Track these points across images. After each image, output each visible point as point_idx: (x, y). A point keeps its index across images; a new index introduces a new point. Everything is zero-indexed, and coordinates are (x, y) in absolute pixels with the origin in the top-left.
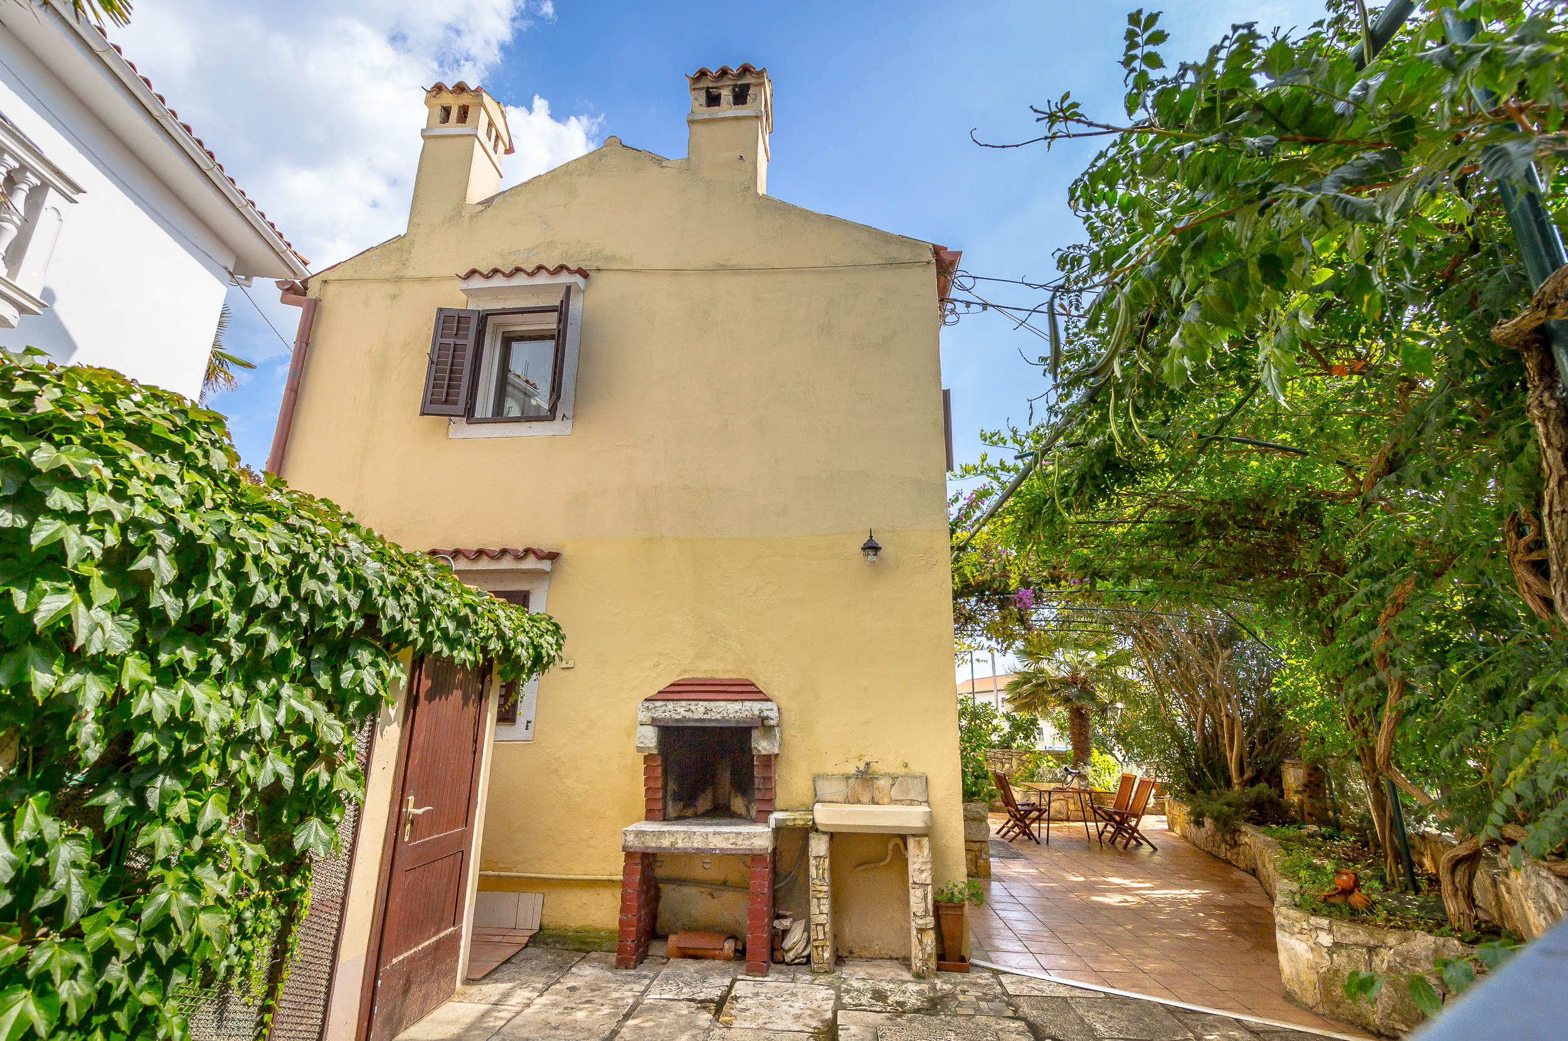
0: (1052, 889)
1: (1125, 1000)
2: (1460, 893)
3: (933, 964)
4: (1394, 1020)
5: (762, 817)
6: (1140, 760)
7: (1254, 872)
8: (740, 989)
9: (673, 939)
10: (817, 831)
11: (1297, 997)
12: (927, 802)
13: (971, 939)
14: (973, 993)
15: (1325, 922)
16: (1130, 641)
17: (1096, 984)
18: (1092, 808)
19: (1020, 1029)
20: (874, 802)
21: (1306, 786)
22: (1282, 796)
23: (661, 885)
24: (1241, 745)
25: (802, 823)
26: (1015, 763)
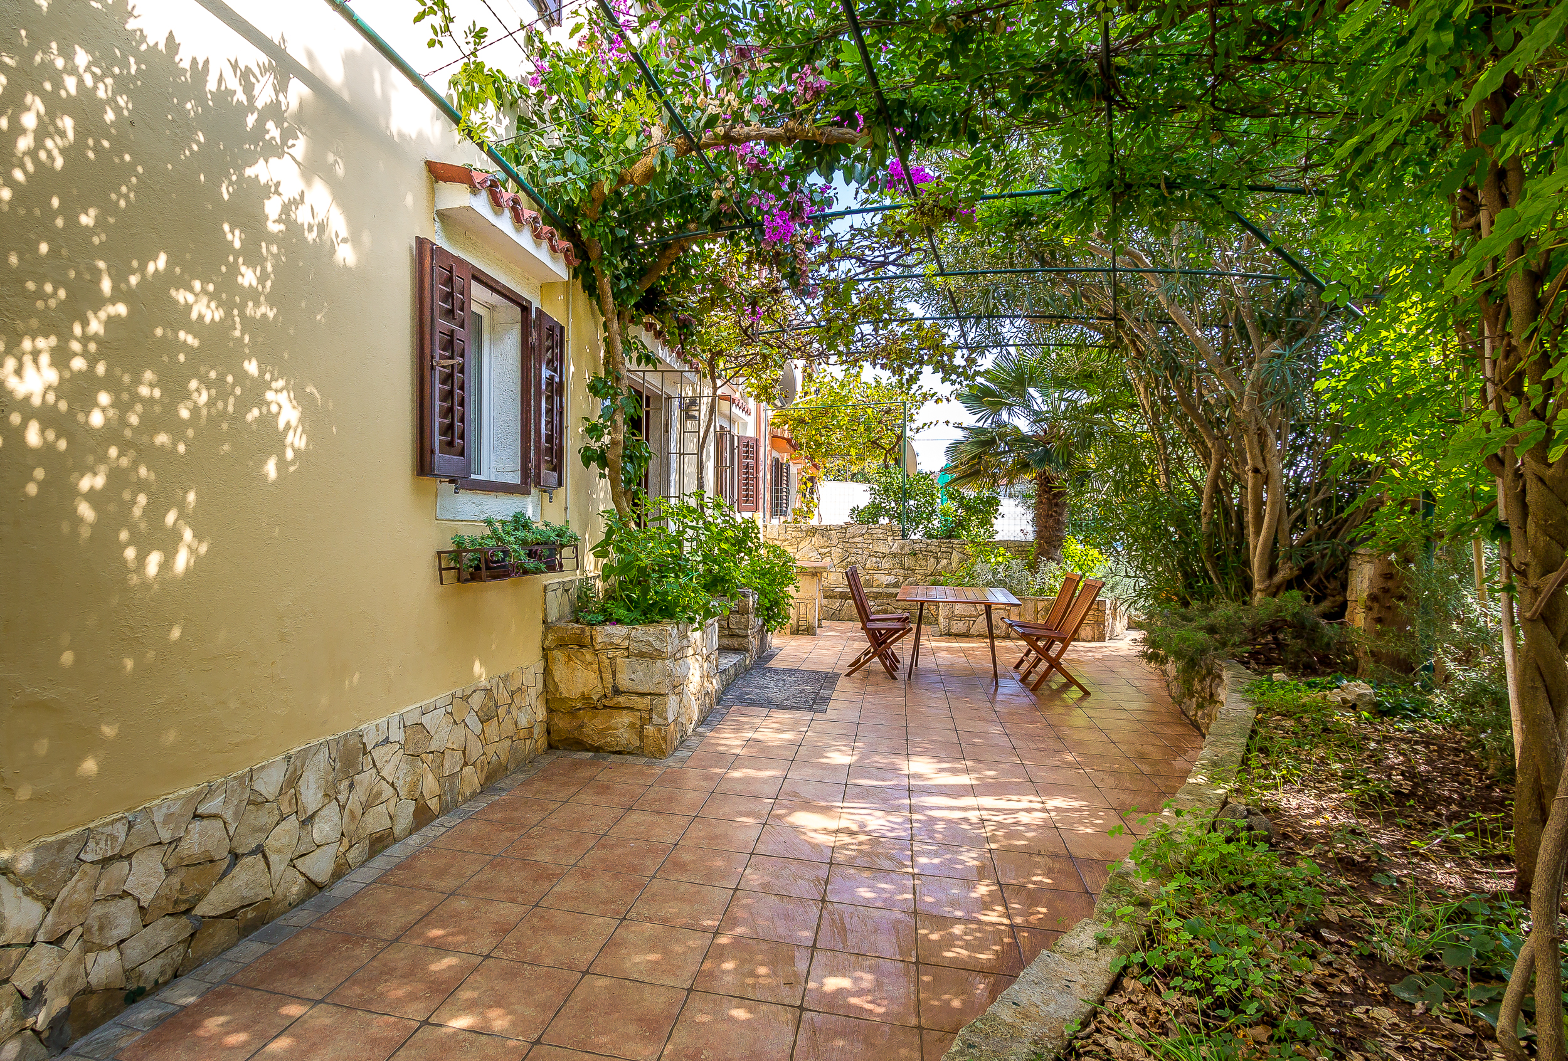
24: (1278, 521)
26: (955, 557)
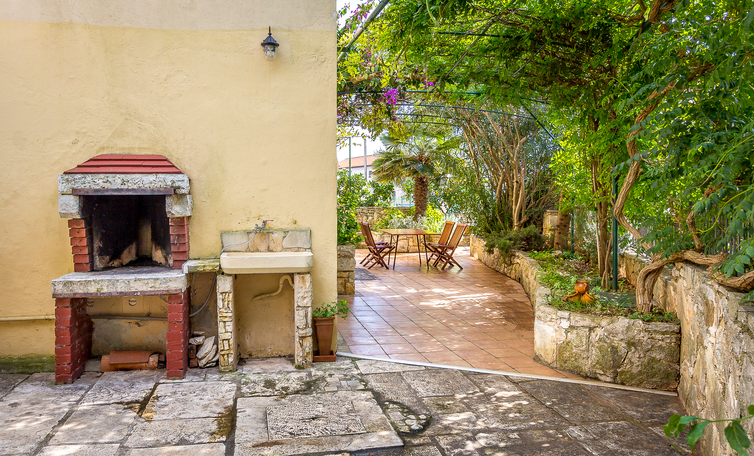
0: (396, 300)
1: (438, 371)
2: (646, 292)
3: (310, 359)
4: (597, 368)
5: (178, 265)
6: (457, 212)
7: (520, 280)
8: (161, 390)
9: (105, 359)
10: (223, 274)
11: (542, 358)
12: (310, 248)
13: (338, 338)
14: (337, 376)
15: (566, 314)
16: (461, 131)
17: (420, 361)
18: (425, 244)
19: (369, 397)
20: (269, 250)
21: (558, 226)
22: (541, 233)
23: (93, 320)
24: (523, 200)
25: (211, 268)
26: (376, 215)
